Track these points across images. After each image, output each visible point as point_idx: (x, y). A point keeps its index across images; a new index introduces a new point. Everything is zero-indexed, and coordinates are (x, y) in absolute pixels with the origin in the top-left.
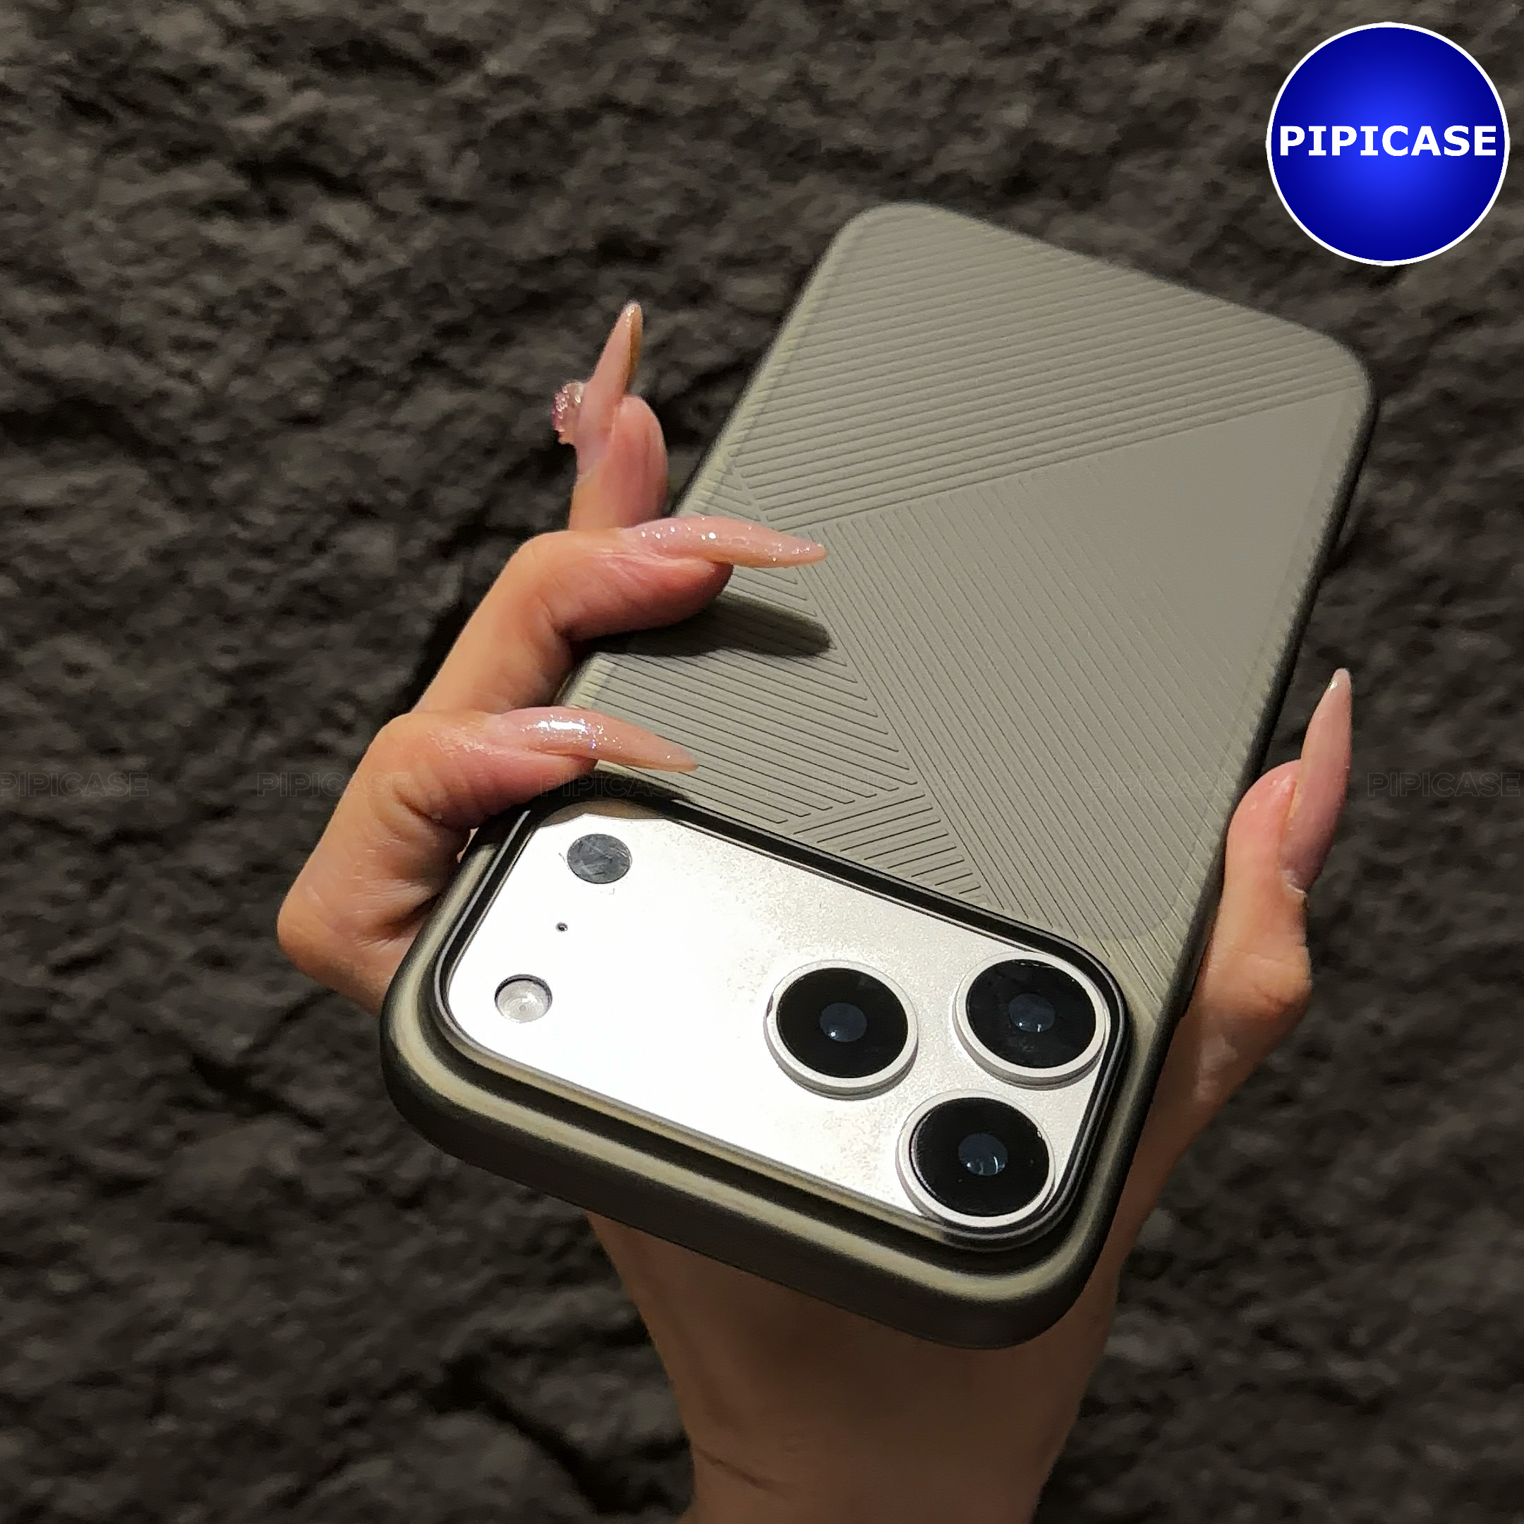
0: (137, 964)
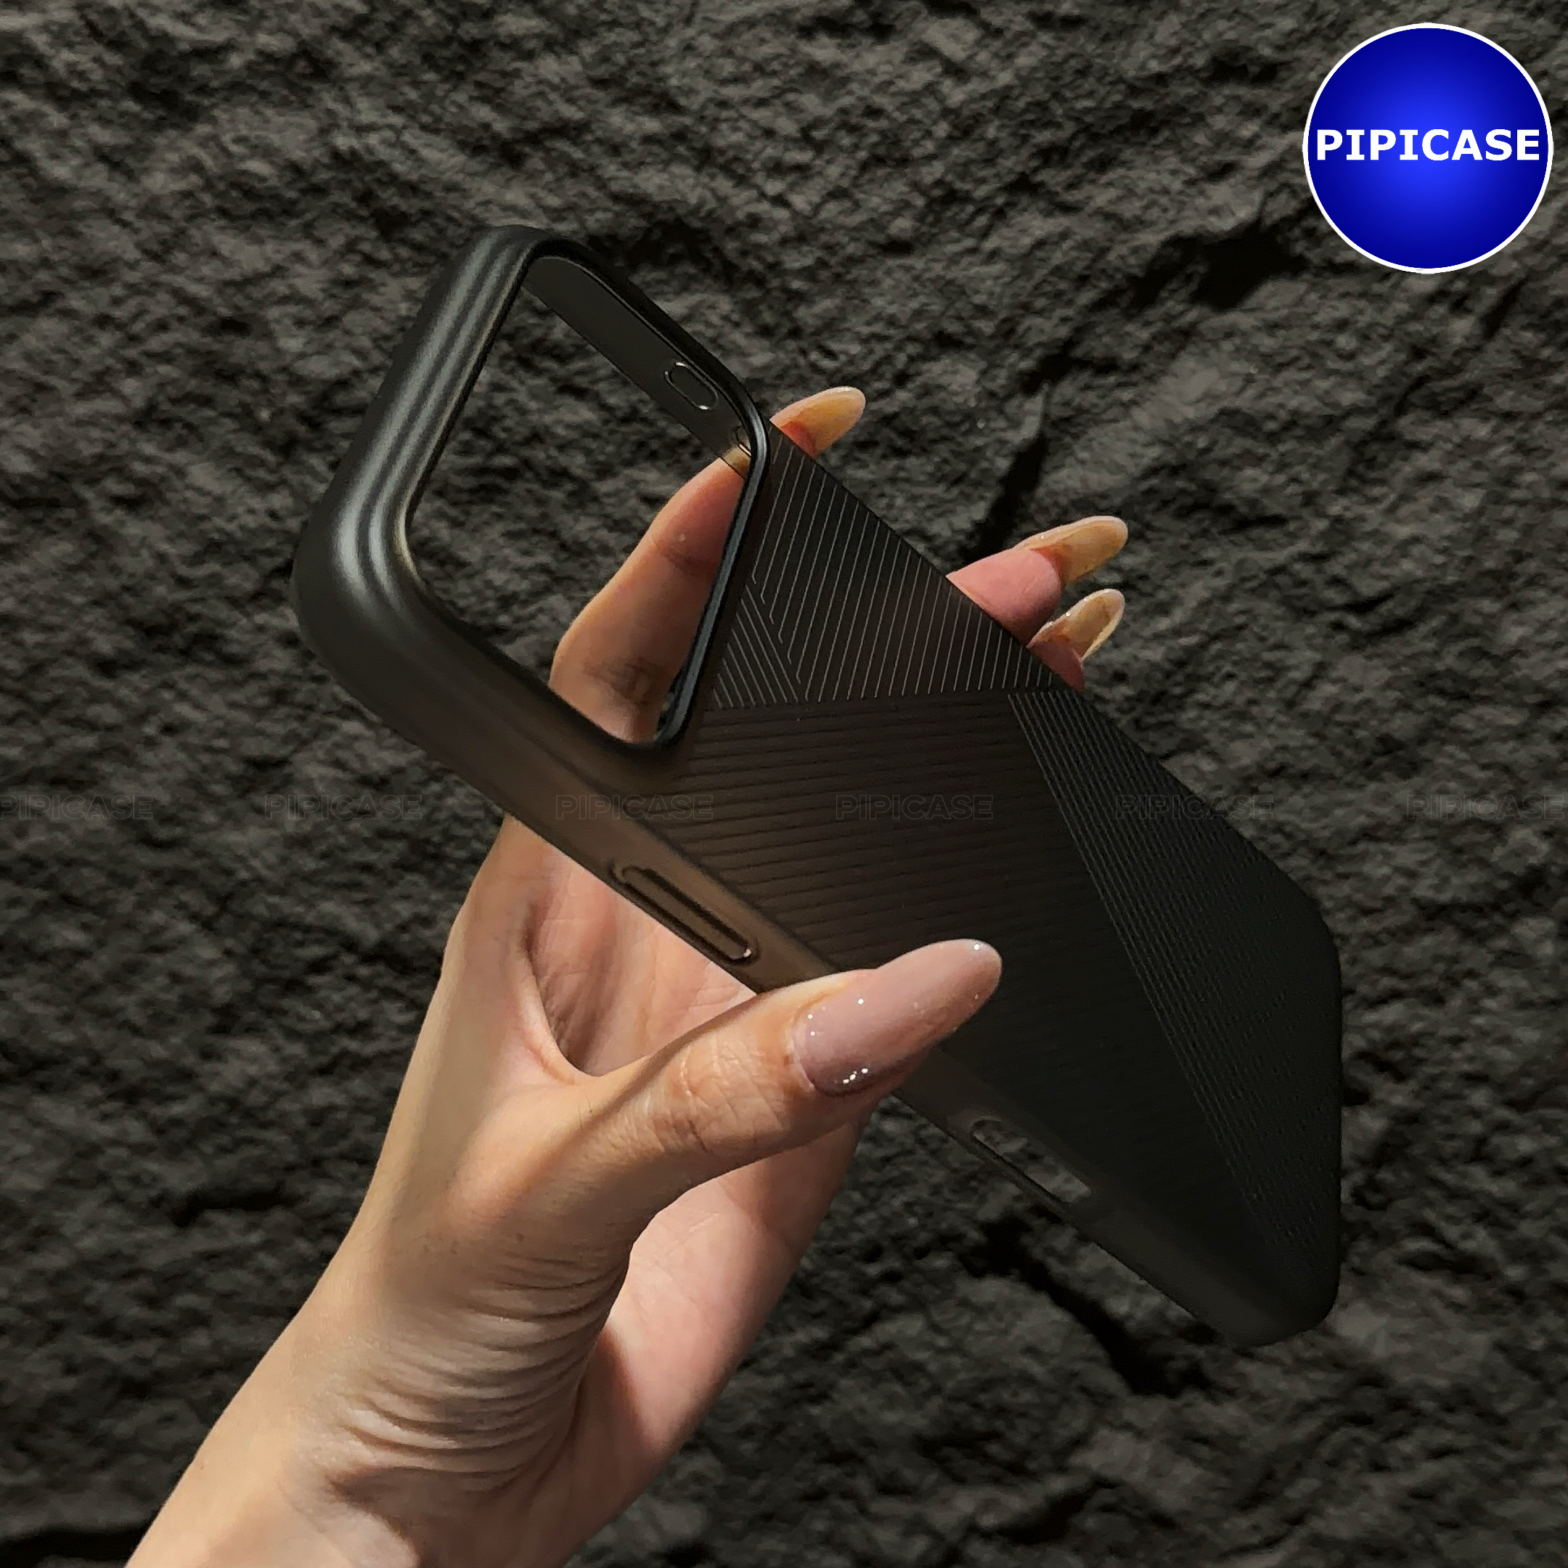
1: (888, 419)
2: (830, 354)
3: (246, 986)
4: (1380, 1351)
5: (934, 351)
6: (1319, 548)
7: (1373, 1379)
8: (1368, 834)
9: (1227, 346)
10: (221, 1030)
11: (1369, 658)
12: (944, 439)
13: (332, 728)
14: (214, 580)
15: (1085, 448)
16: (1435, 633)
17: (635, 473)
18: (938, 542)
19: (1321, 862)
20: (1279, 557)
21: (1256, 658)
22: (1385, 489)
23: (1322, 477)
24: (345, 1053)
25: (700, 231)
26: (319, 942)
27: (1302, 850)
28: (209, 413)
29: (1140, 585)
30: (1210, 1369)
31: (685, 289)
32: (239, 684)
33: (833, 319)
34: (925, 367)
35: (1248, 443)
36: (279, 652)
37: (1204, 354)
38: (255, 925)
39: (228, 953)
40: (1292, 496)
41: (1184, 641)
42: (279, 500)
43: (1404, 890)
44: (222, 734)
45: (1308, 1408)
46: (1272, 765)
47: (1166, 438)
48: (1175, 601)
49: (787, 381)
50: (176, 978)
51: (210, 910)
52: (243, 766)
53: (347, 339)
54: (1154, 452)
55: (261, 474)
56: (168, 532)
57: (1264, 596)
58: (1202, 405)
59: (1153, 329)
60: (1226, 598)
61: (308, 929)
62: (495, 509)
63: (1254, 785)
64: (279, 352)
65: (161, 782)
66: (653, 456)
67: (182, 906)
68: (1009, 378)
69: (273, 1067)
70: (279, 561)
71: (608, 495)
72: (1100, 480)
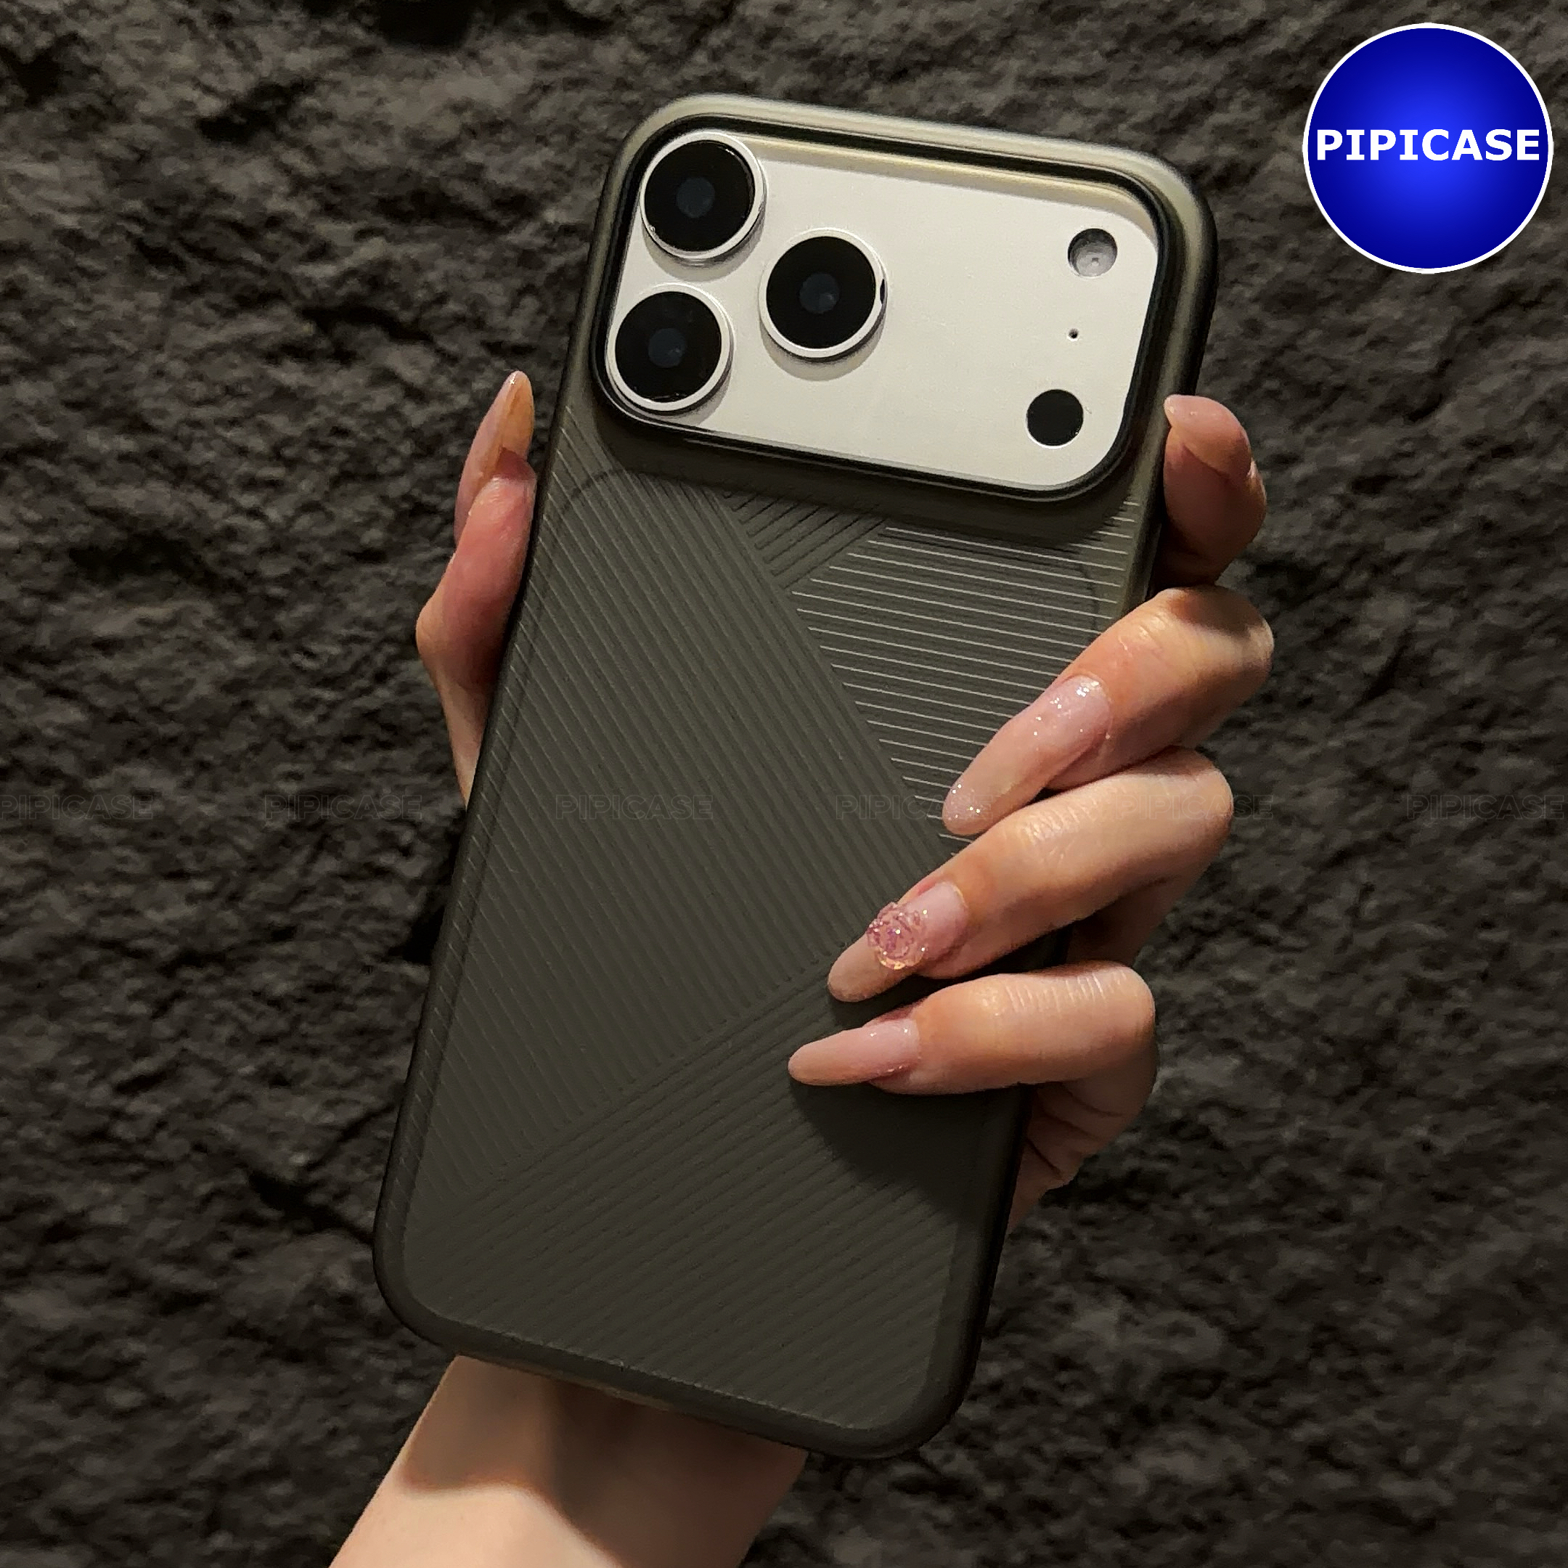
0: (200, 1082)
1: (371, 715)
2: (310, 655)
12: (425, 732)
17: (126, 770)
18: (424, 829)
25: (179, 543)
31: (167, 595)
33: (312, 623)
34: (403, 666)
49: (272, 681)
66: (144, 753)
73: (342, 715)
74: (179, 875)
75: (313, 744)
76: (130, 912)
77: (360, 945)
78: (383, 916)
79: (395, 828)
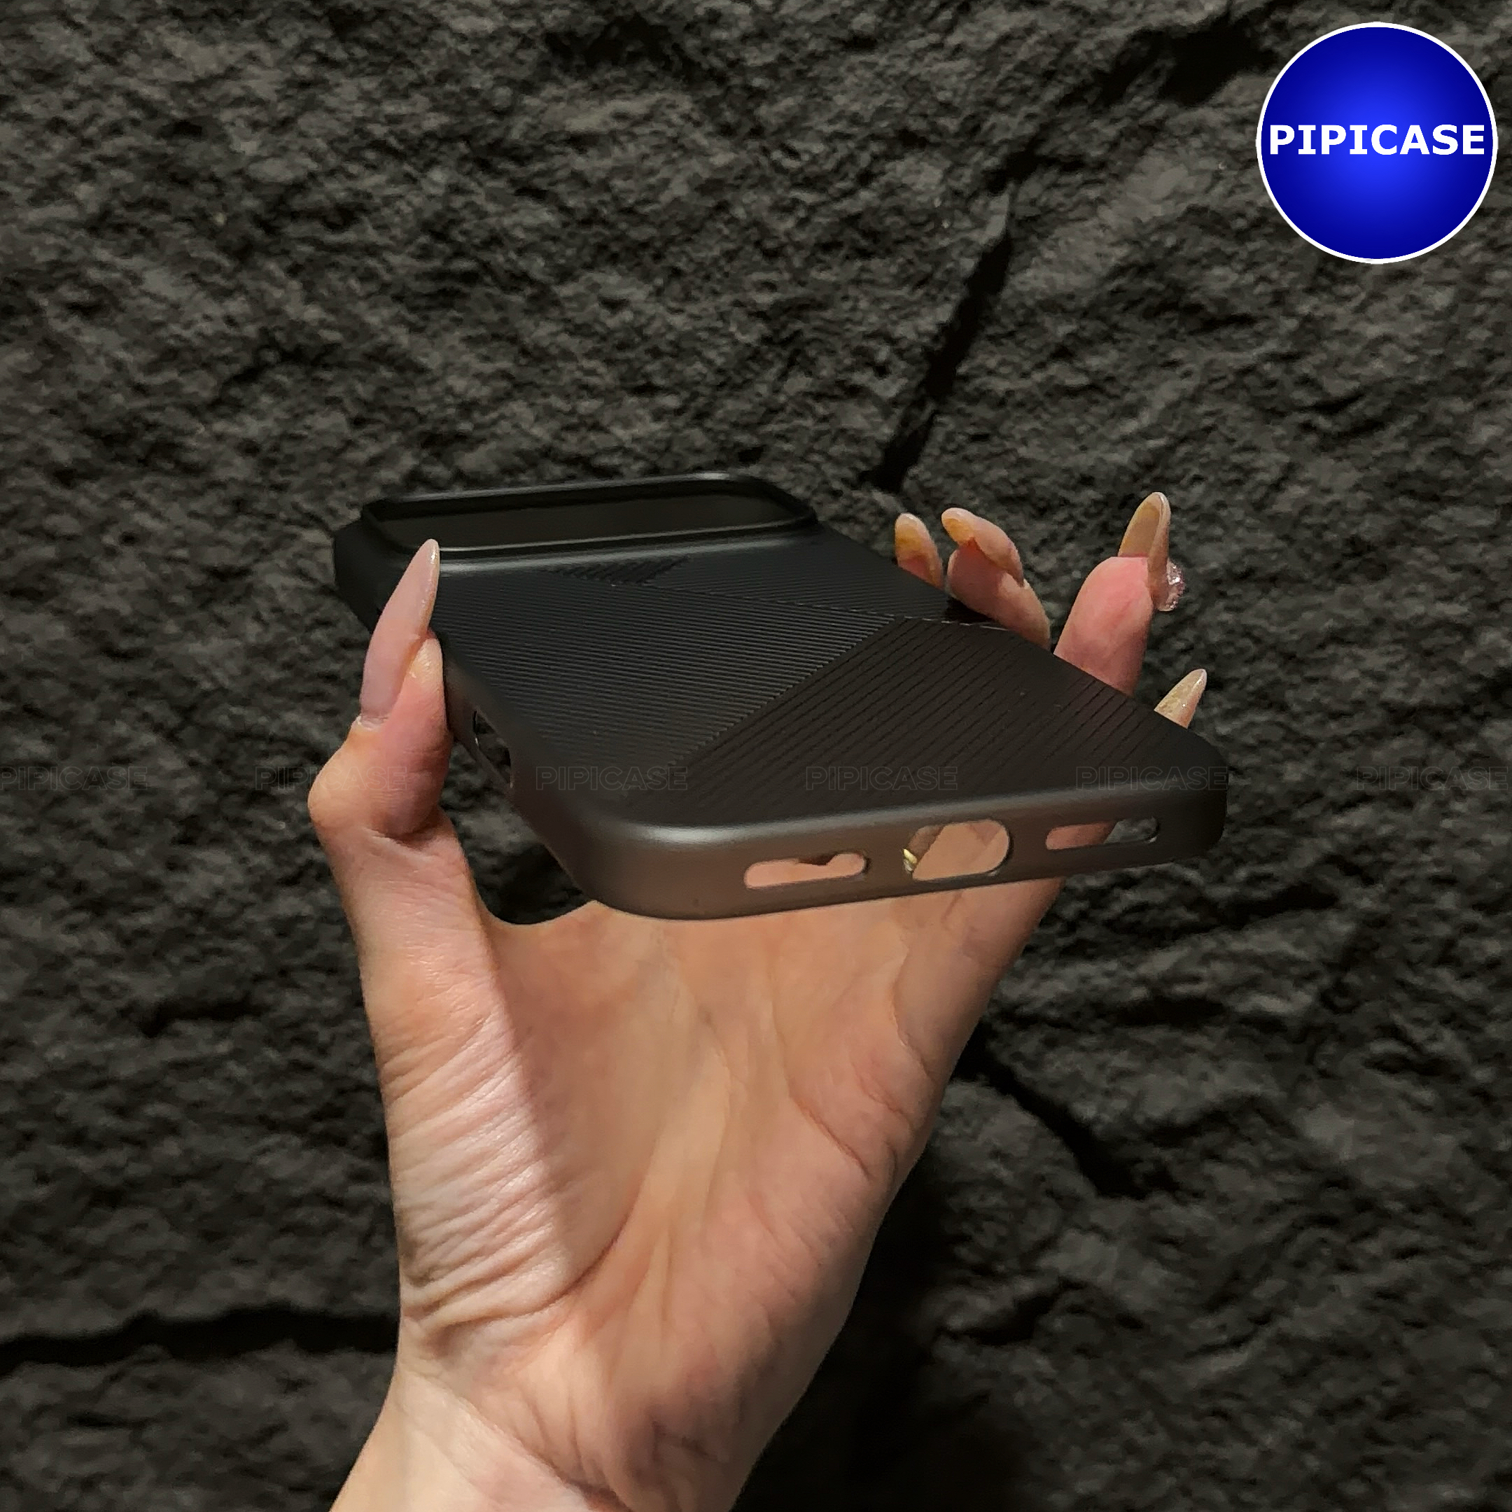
1: (851, 220)
2: (793, 154)
3: (211, 796)
4: (1346, 1154)
5: (898, 150)
6: (1288, 348)
7: (1340, 1181)
8: (1336, 638)
9: (1196, 143)
10: (186, 841)
11: (1339, 459)
12: (909, 239)
13: (294, 537)
14: (172, 388)
15: (1051, 248)
16: (1405, 433)
17: (596, 277)
18: (903, 345)
19: (1291, 665)
20: (1249, 357)
21: (1224, 460)
22: (1355, 288)
23: (1292, 275)
24: (311, 863)
25: (659, 28)
26: (284, 753)
27: (1271, 654)
28: (163, 218)
29: (1109, 388)
30: (1177, 1172)
31: (644, 87)
32: (199, 494)
33: (795, 117)
34: (889, 166)
35: (1217, 242)
36: (238, 461)
37: (1172, 150)
38: (218, 737)
39: (193, 764)
40: (1261, 295)
41: (1152, 444)
42: (236, 306)
43: (1374, 693)
44: (182, 544)
45: (1274, 1209)
46: (1239, 569)
47: (1134, 235)
48: (1142, 403)
49: (749, 181)
50: (140, 790)
51: (173, 720)
52: (204, 576)
53: (301, 141)
54: (1121, 251)
55: (217, 278)
56: (124, 340)
57: (1233, 398)
58: (1171, 203)
59: (1120, 126)
60: (1194, 399)
61: (272, 740)
62: (455, 313)
63: (1221, 588)
64: (234, 155)
65: (122, 593)
66: (614, 259)
67: (145, 717)
68: (973, 177)
69: (239, 878)
70: (236, 368)
71: (569, 299)
72: (1066, 281)
73: (821, 220)
74: (648, 390)
75: (790, 250)
76: (596, 427)
77: (830, 470)
78: (855, 438)
79: (872, 344)
